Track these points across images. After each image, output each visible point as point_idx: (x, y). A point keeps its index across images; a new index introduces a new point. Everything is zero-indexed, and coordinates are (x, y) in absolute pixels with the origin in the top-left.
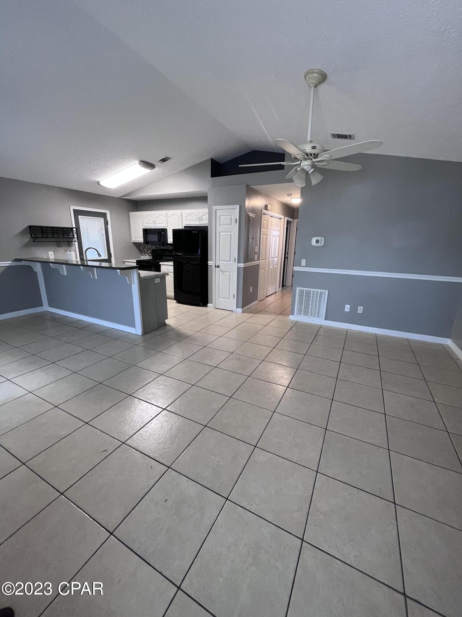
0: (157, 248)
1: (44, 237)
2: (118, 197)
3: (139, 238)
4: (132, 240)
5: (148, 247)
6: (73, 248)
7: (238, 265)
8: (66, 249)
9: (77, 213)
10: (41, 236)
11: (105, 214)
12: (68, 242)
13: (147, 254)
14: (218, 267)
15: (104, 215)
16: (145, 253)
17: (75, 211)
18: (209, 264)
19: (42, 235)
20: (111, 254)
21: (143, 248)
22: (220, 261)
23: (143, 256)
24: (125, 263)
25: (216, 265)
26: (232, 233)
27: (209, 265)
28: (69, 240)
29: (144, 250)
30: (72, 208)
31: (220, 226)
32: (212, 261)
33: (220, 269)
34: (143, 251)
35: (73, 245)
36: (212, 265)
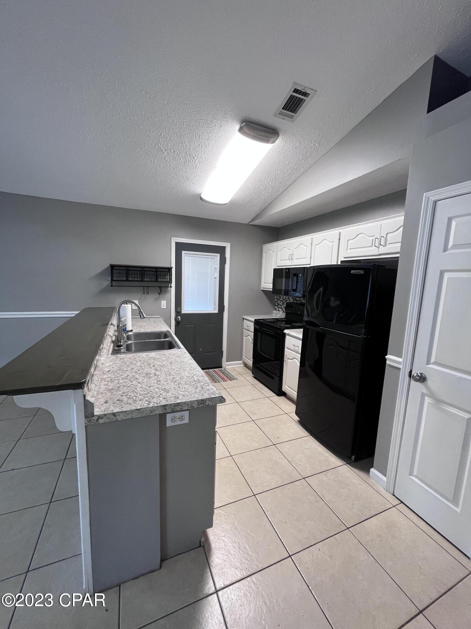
0: (295, 301)
1: (129, 281)
2: (246, 222)
3: (267, 283)
4: (262, 286)
5: (283, 298)
6: (167, 295)
8: (157, 298)
9: (180, 247)
10: (125, 279)
11: (224, 248)
12: (160, 287)
13: (281, 308)
14: (422, 379)
15: (221, 250)
16: (279, 306)
17: (177, 244)
18: (388, 362)
19: (127, 277)
20: (224, 306)
21: (277, 299)
22: (428, 363)
23: (275, 311)
24: (244, 320)
25: (414, 373)
27: (390, 367)
28: (162, 285)
29: (279, 302)
30: (174, 240)
32: (401, 357)
33: (427, 387)
34: (277, 304)
35: (169, 291)
36: (401, 367)
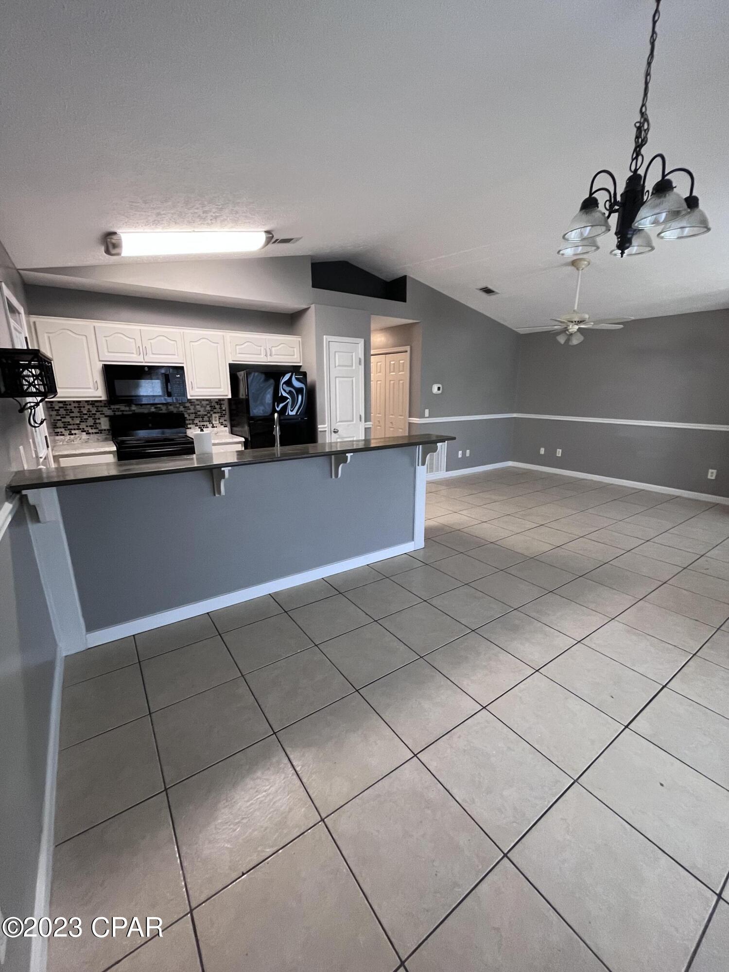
7: (365, 425)
14: (336, 432)
18: (319, 430)
22: (337, 423)
25: (332, 430)
26: (354, 379)
27: (321, 431)
31: (335, 367)
32: (325, 424)
33: (338, 434)
36: (326, 429)
